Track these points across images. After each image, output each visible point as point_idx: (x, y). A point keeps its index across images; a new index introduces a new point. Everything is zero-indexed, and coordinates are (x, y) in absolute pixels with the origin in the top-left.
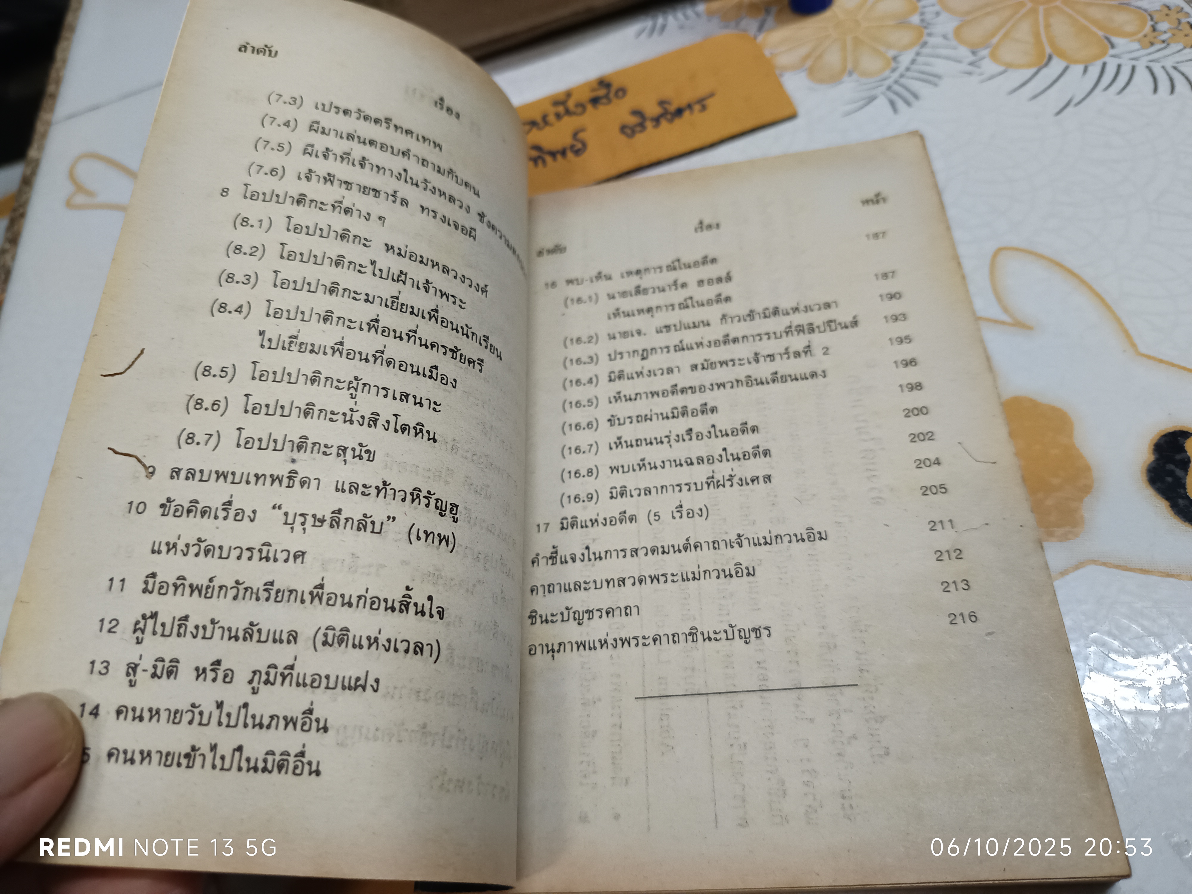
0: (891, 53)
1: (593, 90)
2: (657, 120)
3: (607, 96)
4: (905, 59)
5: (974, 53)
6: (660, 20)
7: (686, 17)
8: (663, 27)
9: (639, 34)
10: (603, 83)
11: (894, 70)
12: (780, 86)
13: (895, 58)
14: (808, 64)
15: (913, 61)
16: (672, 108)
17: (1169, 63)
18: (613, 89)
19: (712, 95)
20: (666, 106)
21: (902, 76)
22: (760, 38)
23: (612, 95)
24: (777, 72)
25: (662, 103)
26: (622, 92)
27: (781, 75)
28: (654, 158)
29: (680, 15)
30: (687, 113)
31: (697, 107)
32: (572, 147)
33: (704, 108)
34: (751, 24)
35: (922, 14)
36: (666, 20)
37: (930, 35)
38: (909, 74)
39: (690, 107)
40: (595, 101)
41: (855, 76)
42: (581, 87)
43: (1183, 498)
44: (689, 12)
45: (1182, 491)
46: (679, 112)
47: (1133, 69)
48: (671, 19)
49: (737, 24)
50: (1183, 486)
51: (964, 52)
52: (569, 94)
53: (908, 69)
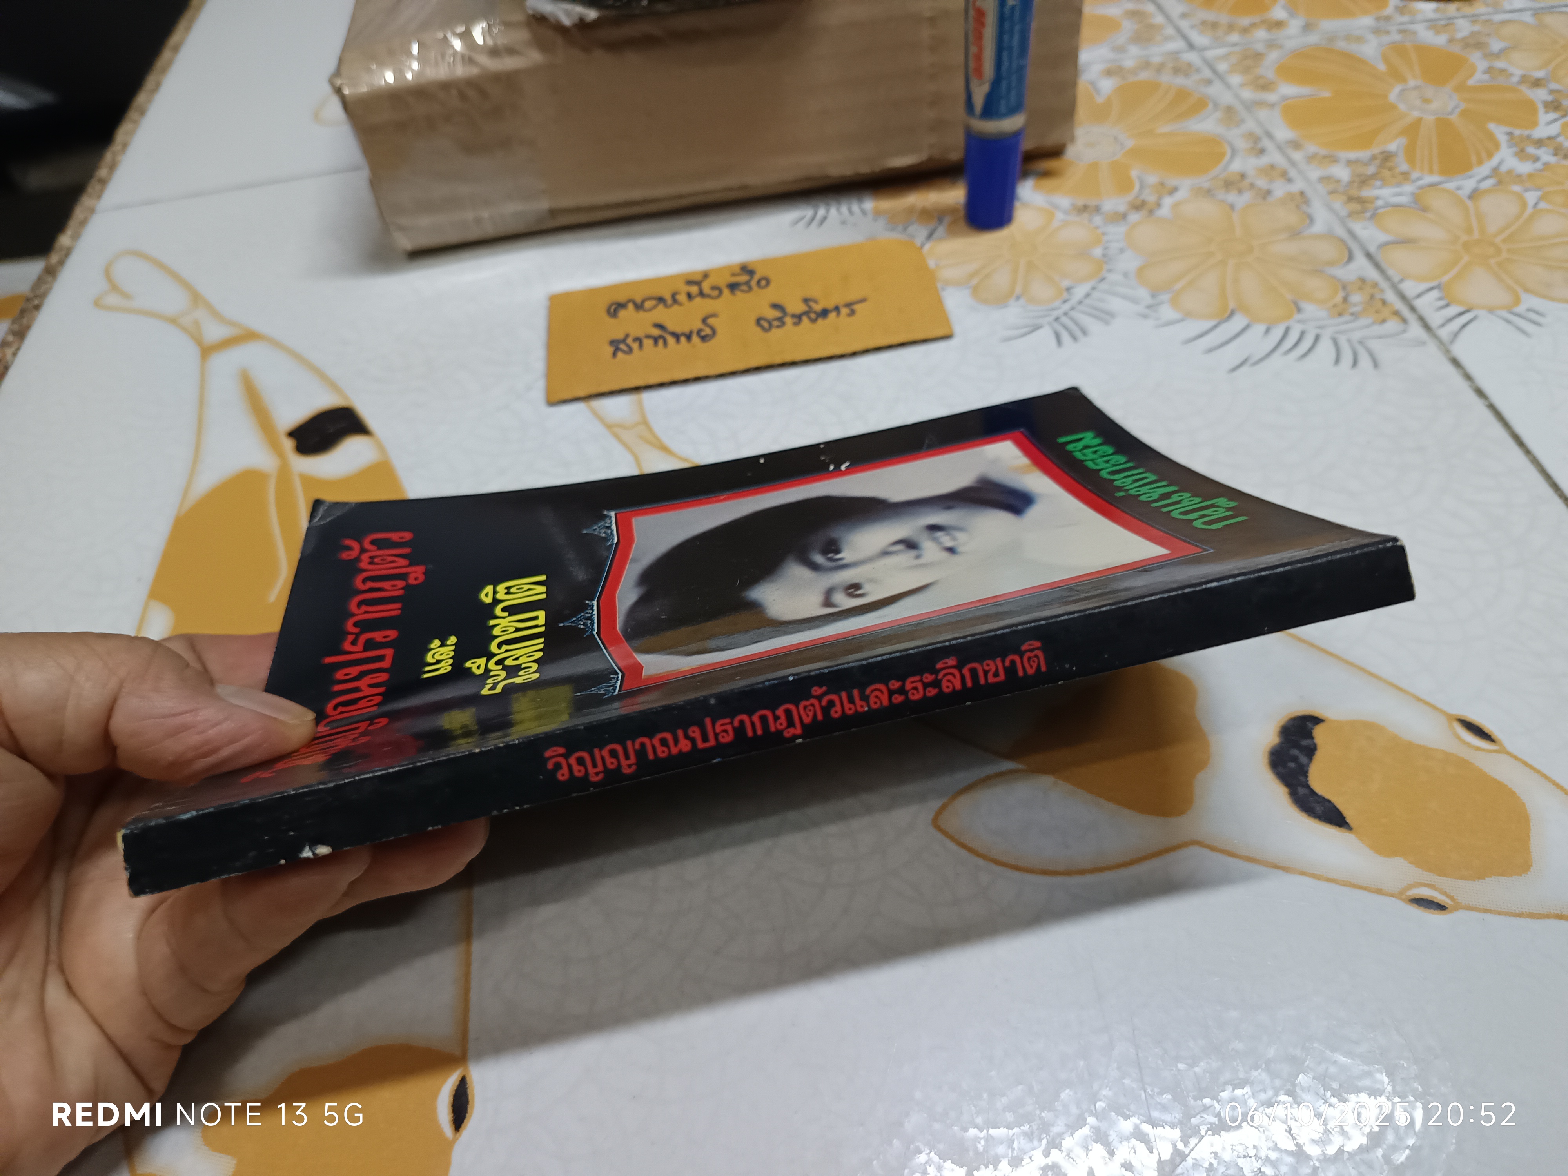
0: (1066, 283)
1: (734, 275)
2: (798, 318)
3: (747, 283)
4: (1080, 292)
5: (1153, 296)
6: (822, 212)
7: (851, 212)
8: (824, 219)
9: (796, 222)
10: (746, 270)
11: (1065, 301)
12: (940, 302)
13: (1068, 289)
14: (975, 281)
15: (1088, 295)
16: (818, 308)
17: (1357, 336)
18: (756, 277)
19: (863, 300)
20: (812, 304)
21: (1073, 309)
22: (927, 247)
23: (753, 283)
24: (939, 285)
25: (806, 301)
26: (765, 282)
27: (943, 289)
28: (788, 358)
29: (844, 209)
30: (832, 316)
31: (844, 311)
32: (699, 332)
33: (852, 313)
34: (919, 232)
35: (1106, 248)
36: (828, 211)
37: (1110, 271)
38: (1080, 307)
39: (837, 309)
40: (733, 287)
41: (1022, 301)
42: (720, 270)
43: (1303, 786)
44: (855, 207)
45: (1302, 779)
46: (824, 313)
47: (1317, 338)
48: (833, 211)
49: (905, 229)
50: (1305, 774)
51: (1143, 293)
52: (706, 275)
53: (1080, 303)
